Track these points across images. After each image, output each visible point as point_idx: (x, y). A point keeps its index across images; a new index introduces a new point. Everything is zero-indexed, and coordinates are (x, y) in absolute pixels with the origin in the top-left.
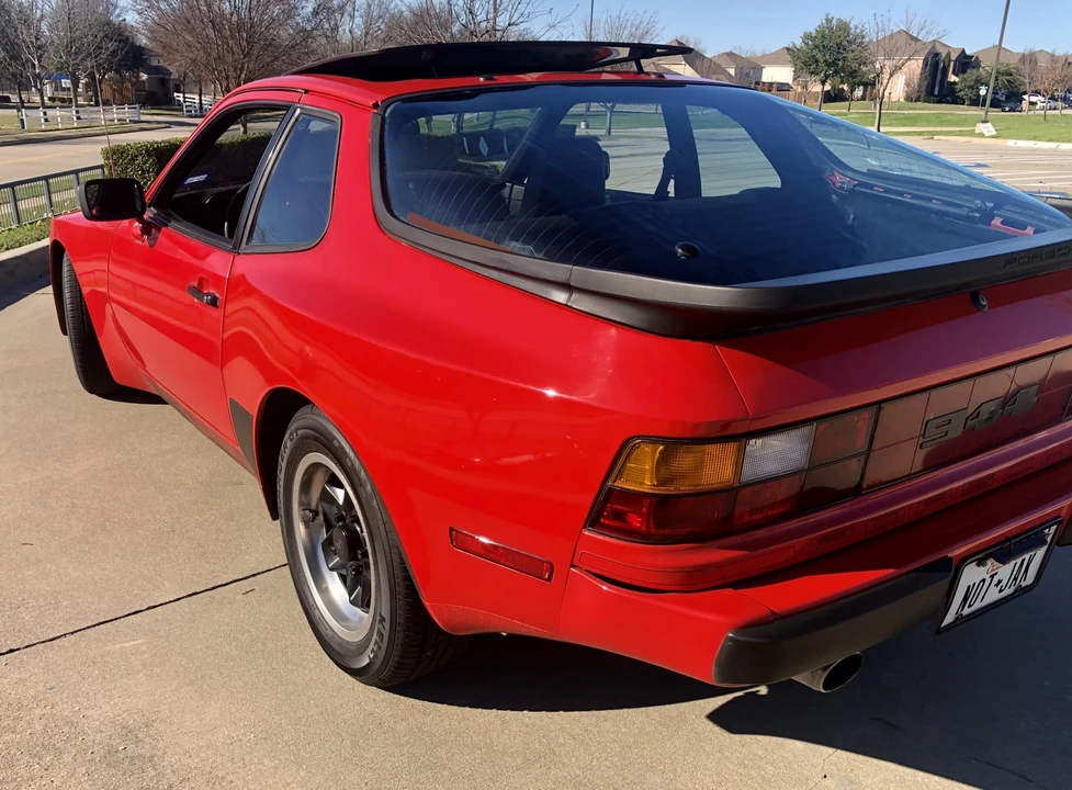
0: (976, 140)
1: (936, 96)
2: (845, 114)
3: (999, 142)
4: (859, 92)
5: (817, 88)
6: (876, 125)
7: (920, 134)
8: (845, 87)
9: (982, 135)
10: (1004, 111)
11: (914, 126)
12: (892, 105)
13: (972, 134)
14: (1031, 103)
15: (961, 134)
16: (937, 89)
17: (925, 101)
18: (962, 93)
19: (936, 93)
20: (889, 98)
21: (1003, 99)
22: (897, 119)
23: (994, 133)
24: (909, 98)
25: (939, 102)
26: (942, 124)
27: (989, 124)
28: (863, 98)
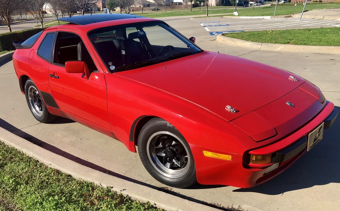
0: (233, 17)
1: (224, 4)
2: (199, 11)
3: (239, 17)
4: (202, 4)
5: (189, 3)
6: (207, 14)
7: (219, 16)
8: (198, 2)
9: (235, 16)
10: (244, 7)
11: (218, 13)
12: (212, 7)
13: (233, 15)
14: (251, 4)
15: (230, 15)
16: (224, 2)
17: (221, 6)
18: (232, 2)
19: (224, 3)
20: (211, 5)
21: (243, 3)
22: (214, 12)
23: (237, 15)
24: (217, 5)
25: (225, 6)
26: (226, 12)
27: (236, 12)
28: (204, 6)
